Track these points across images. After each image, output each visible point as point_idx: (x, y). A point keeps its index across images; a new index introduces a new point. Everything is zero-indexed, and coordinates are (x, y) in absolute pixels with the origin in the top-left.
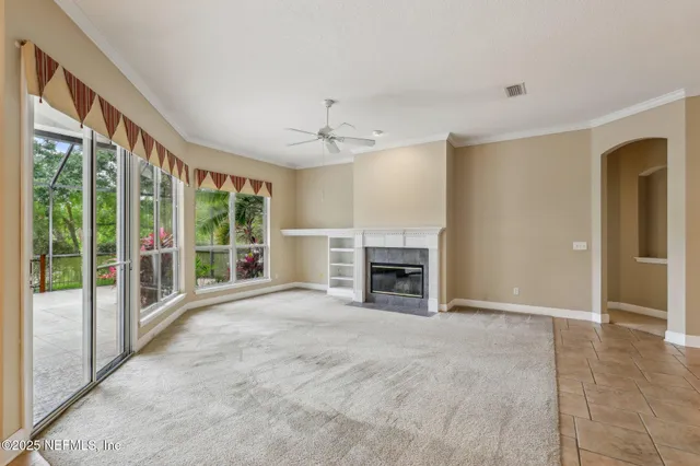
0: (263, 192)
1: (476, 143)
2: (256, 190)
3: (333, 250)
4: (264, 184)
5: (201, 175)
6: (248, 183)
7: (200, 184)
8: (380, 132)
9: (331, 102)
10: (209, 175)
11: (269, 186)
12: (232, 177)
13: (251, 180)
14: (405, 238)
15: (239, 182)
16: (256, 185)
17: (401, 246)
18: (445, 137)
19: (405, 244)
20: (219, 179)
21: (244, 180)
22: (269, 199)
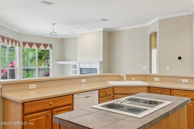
0: (48, 48)
1: (116, 30)
2: (45, 48)
3: (72, 69)
4: (49, 45)
5: (24, 44)
6: (42, 45)
7: (24, 47)
8: (78, 29)
9: (54, 24)
10: (27, 44)
11: (51, 46)
12: (36, 44)
13: (43, 44)
14: (91, 65)
15: (38, 45)
16: (45, 46)
17: (90, 68)
18: (102, 29)
19: (91, 67)
20: (31, 45)
21: (41, 44)
22: (51, 50)
